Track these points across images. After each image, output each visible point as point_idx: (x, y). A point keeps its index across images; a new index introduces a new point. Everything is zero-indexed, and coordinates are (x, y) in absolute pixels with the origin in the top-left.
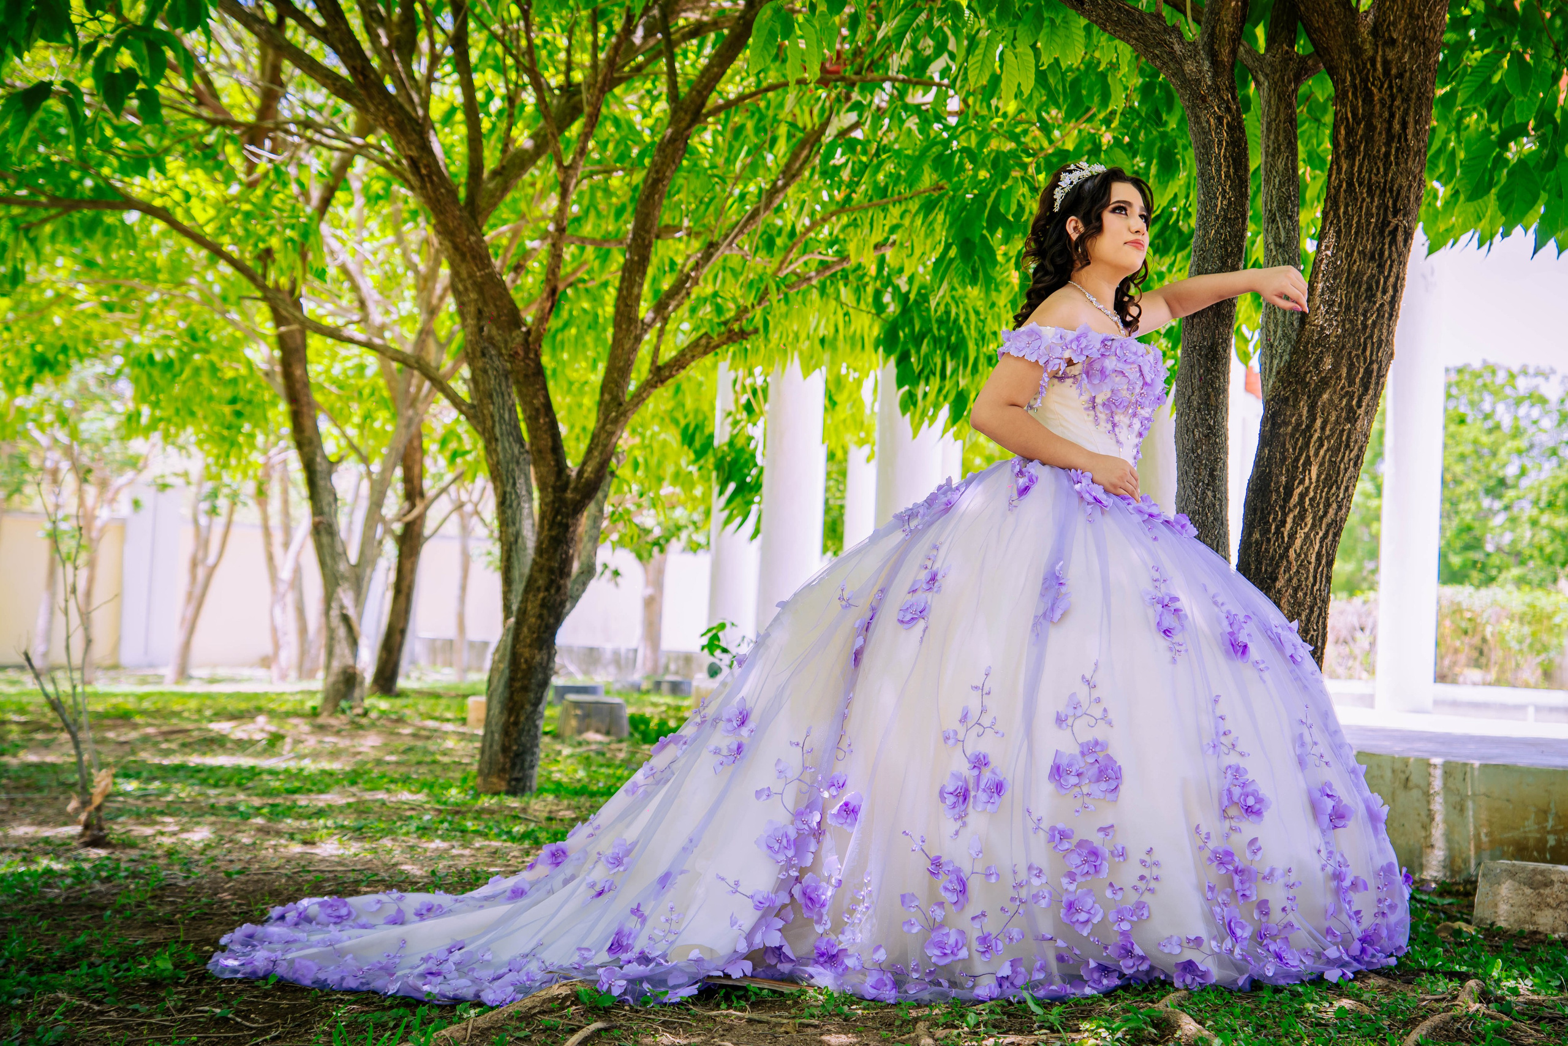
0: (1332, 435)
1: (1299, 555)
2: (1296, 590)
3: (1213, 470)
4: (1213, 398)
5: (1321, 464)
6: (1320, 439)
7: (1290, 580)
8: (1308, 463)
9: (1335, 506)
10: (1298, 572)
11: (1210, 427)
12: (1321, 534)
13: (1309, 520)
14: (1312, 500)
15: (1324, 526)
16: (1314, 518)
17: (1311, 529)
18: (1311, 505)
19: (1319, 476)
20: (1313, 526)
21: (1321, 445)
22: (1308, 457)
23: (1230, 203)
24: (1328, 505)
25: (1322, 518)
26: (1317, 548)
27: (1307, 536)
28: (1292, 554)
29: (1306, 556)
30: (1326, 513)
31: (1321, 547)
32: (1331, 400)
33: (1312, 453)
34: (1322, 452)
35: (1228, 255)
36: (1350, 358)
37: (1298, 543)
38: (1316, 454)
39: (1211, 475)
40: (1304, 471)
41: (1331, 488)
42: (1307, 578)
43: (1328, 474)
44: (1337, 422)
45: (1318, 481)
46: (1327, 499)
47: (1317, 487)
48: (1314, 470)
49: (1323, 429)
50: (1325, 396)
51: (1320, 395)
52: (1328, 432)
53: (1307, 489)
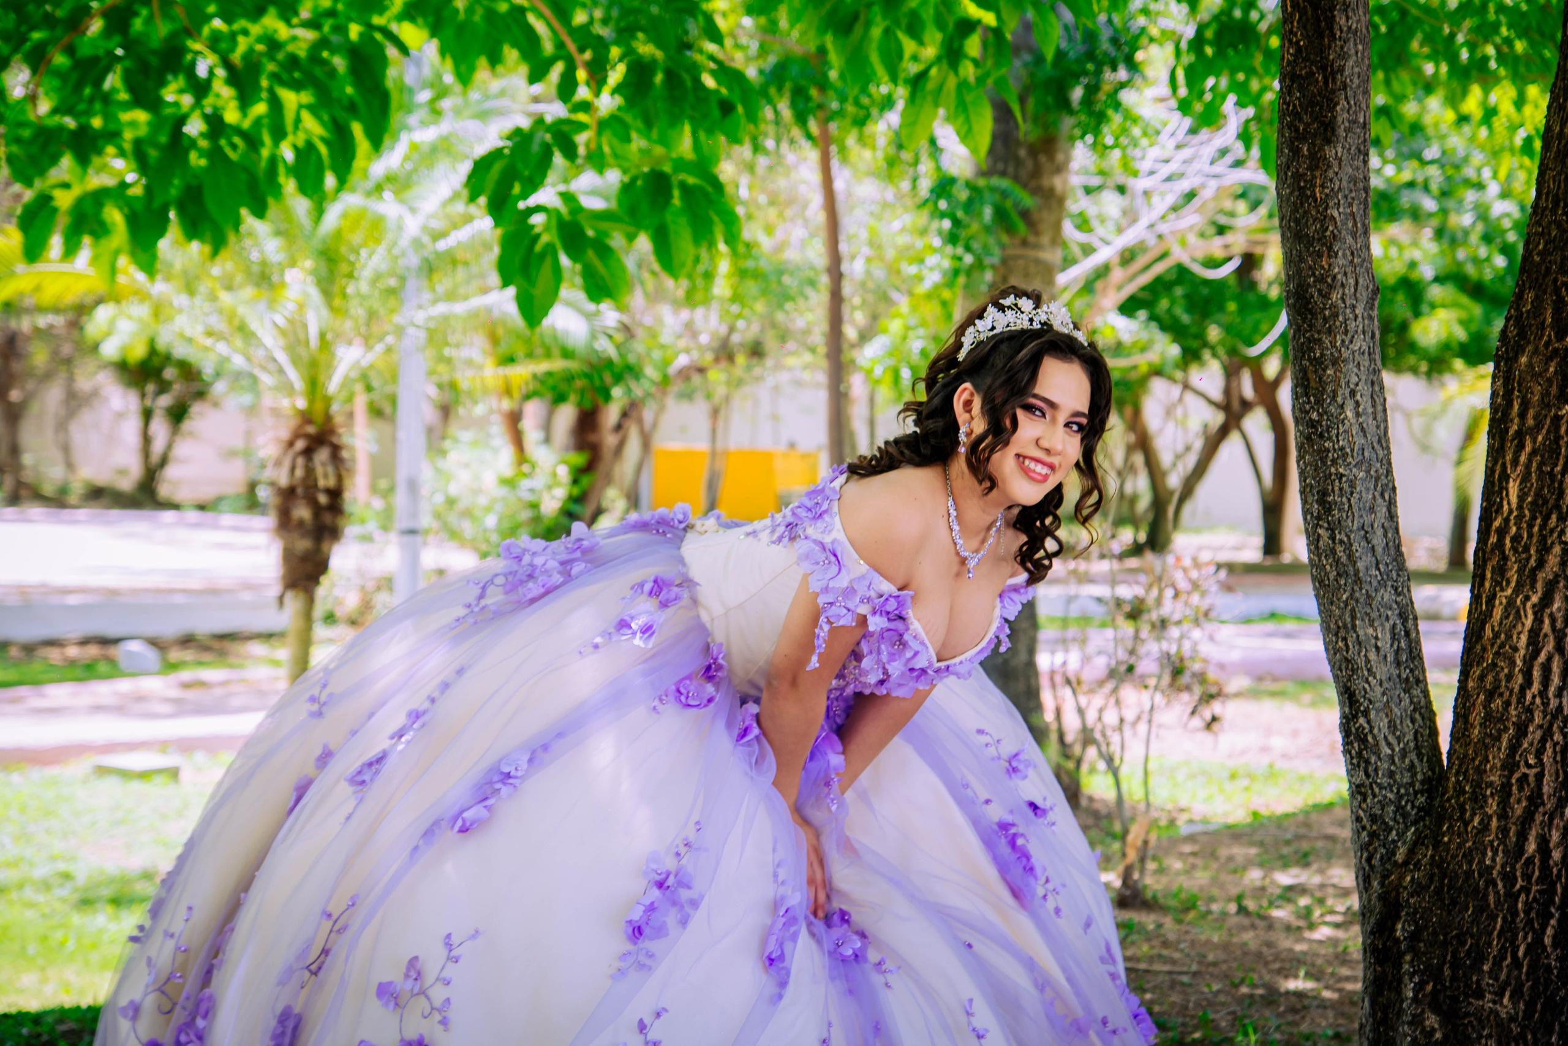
0: (1538, 426)
1: (1496, 635)
2: (1491, 695)
3: (1324, 494)
4: (1312, 377)
5: (1525, 478)
6: (1520, 435)
7: (1482, 678)
8: (1505, 477)
9: (1557, 549)
10: (1494, 665)
11: (1312, 424)
12: (1535, 599)
13: (1513, 575)
14: (1516, 539)
15: (1539, 586)
16: (1520, 572)
17: (1517, 591)
18: (1514, 549)
19: (1521, 499)
20: (1519, 585)
21: (1521, 446)
22: (1504, 465)
23: (1299, 50)
24: (1544, 549)
25: (1534, 572)
26: (1529, 622)
27: (1511, 602)
28: (1488, 632)
29: (1509, 637)
30: (1541, 563)
31: (1538, 620)
32: (1530, 365)
33: (1509, 457)
34: (1523, 458)
35: (1301, 137)
36: (1557, 291)
37: (1498, 613)
38: (1515, 462)
39: (1322, 501)
40: (1501, 489)
41: (1546, 518)
42: (1510, 677)
43: (1538, 495)
44: (1545, 404)
45: (1520, 507)
46: (1543, 539)
47: (1520, 518)
48: (1513, 489)
49: (1522, 415)
50: (1524, 360)
51: (1516, 358)
52: (1530, 422)
53: (1507, 520)
